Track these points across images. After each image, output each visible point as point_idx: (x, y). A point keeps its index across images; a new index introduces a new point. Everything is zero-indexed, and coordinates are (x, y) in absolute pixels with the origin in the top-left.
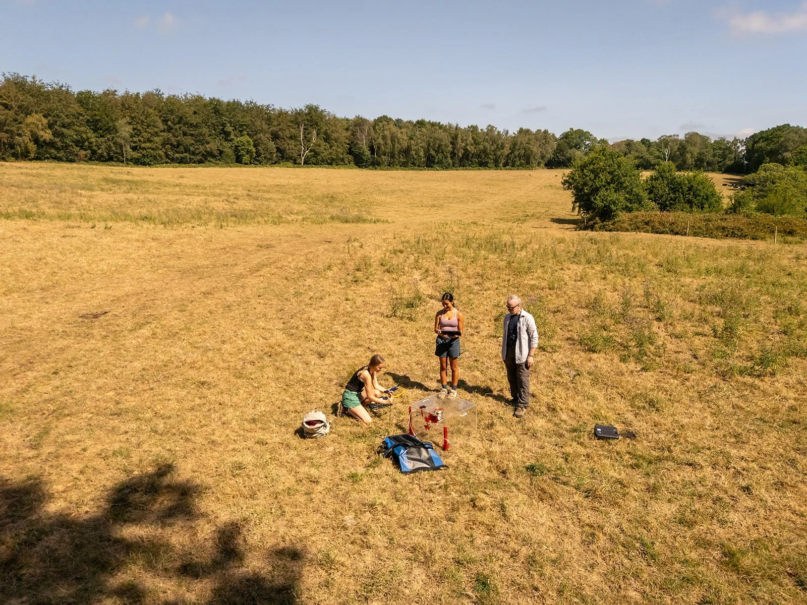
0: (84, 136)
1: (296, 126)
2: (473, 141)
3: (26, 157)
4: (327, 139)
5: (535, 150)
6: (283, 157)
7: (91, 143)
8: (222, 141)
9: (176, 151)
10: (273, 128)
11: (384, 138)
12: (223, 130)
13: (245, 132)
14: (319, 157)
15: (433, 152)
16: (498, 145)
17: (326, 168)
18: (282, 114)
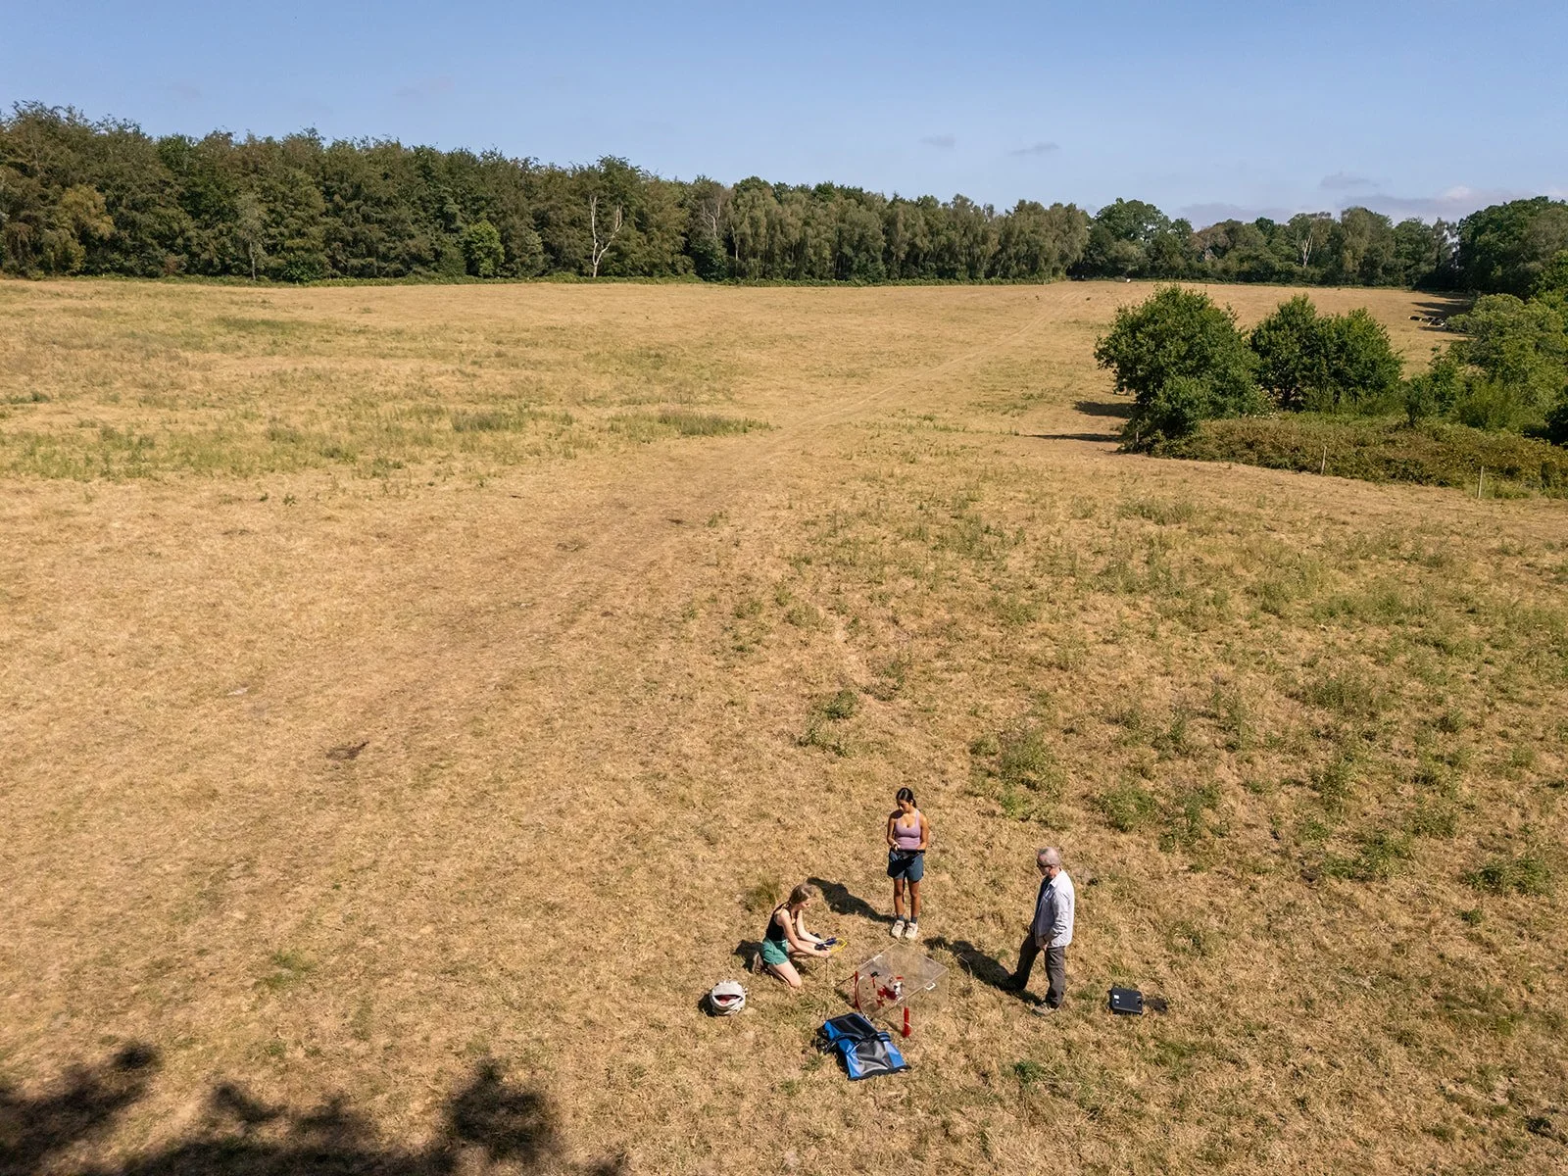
0: (176, 226)
1: (582, 201)
2: (926, 228)
3: (66, 268)
4: (642, 225)
5: (1048, 244)
6: (559, 263)
7: (189, 239)
8: (439, 233)
9: (352, 253)
10: (539, 205)
11: (754, 223)
12: (440, 209)
13: (483, 214)
14: (627, 262)
15: (847, 250)
16: (975, 236)
17: (641, 282)
18: (554, 176)
